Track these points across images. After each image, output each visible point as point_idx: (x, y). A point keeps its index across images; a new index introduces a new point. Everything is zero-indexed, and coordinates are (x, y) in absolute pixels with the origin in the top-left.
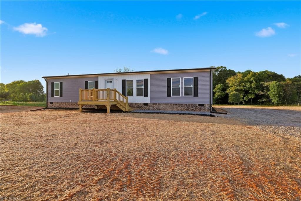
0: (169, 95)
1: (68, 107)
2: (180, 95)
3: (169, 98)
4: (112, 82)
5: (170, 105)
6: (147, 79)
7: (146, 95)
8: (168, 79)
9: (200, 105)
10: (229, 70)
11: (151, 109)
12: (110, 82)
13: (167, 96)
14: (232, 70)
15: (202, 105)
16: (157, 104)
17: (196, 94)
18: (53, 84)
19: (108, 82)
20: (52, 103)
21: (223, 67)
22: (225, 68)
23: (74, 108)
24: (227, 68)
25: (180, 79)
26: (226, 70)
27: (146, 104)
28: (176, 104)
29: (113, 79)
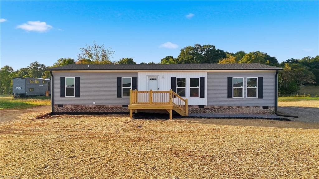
0: (230, 96)
1: (89, 110)
2: (242, 97)
3: (230, 99)
4: (156, 79)
5: (230, 107)
6: (204, 78)
7: (202, 96)
8: (228, 78)
9: (264, 108)
10: (218, 50)
11: (208, 113)
12: (154, 79)
13: (228, 98)
14: (221, 50)
15: (267, 108)
16: (216, 107)
17: (260, 96)
18: (62, 79)
19: (150, 79)
20: (60, 106)
21: (211, 46)
22: (214, 47)
23: (99, 112)
24: (216, 48)
25: (242, 78)
26: (214, 50)
27: (202, 107)
28: (237, 107)
29: (159, 76)
